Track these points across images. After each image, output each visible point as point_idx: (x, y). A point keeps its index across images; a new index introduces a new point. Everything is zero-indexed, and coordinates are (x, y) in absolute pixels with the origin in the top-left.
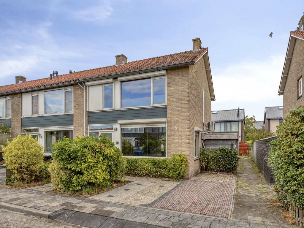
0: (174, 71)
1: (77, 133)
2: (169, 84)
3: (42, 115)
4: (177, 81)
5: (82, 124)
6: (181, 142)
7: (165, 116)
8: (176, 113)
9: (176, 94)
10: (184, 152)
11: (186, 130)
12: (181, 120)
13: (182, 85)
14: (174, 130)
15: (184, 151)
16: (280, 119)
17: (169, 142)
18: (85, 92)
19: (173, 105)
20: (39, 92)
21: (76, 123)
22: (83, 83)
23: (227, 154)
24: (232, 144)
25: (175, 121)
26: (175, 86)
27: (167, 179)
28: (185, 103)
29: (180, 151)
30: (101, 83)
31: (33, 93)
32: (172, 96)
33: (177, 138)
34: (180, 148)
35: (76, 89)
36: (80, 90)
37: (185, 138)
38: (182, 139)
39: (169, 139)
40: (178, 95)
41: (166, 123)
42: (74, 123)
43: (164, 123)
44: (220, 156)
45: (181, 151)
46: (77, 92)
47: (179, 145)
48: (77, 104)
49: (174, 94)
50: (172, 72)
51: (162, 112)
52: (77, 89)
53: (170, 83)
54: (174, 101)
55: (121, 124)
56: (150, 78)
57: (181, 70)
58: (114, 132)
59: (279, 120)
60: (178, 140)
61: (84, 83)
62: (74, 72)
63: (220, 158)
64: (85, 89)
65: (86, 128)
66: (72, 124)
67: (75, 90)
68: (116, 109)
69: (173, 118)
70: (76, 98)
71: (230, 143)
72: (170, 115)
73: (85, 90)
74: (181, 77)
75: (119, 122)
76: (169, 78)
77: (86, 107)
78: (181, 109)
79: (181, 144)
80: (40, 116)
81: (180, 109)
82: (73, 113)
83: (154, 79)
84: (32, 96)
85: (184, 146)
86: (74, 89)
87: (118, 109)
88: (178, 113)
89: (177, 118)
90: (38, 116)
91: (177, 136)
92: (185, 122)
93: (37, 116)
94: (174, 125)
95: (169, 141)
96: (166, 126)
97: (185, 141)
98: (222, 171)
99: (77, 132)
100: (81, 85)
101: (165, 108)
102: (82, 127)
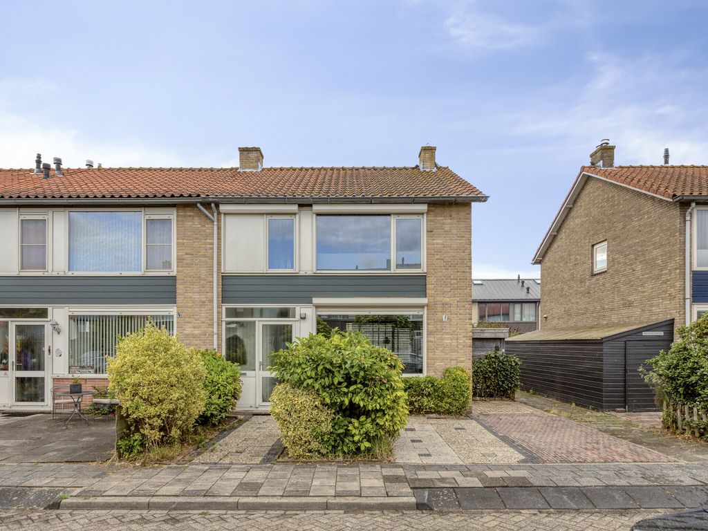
0: (442, 209)
1: (190, 323)
2: (432, 232)
3: (61, 274)
4: (447, 228)
5: (204, 302)
6: (456, 344)
7: (423, 293)
8: (445, 290)
9: (446, 252)
10: (464, 364)
11: (466, 321)
12: (456, 303)
13: (458, 237)
14: (441, 321)
15: (463, 362)
16: (479, 302)
17: (431, 344)
18: (215, 228)
19: (441, 274)
20: (50, 211)
21: (185, 298)
22: (213, 205)
23: (503, 364)
24: (498, 347)
25: (444, 304)
26: (444, 237)
27: (434, 415)
28: (464, 272)
29: (453, 361)
30: (262, 212)
31: (22, 210)
32: (438, 257)
33: (447, 336)
34: (454, 355)
35: (184, 216)
36: (197, 220)
37: (464, 337)
38: (457, 339)
39: (432, 339)
40: (449, 255)
41: (426, 308)
42: (179, 299)
43: (422, 307)
44: (489, 369)
45: (455, 361)
46: (190, 223)
47: (452, 351)
48: (186, 254)
49: (441, 252)
50: (438, 210)
51: (417, 285)
52: (190, 218)
53: (434, 231)
54: (441, 267)
55: (317, 307)
56: (389, 215)
57: (455, 208)
58: (298, 324)
59: (477, 304)
60: (450, 341)
61: (217, 206)
62: (100, 165)
63: (490, 372)
64: (215, 219)
65: (218, 313)
66: (173, 300)
67: (180, 219)
68: (302, 273)
69: (438, 299)
70: (186, 238)
71: (493, 345)
72: (433, 292)
73: (215, 223)
74: (455, 221)
75: (316, 301)
76: (432, 221)
77: (219, 263)
78: (455, 281)
79: (456, 348)
80: (55, 274)
81: (453, 281)
82: (174, 274)
83: (396, 217)
84: (22, 220)
85: (462, 351)
86: (178, 216)
87: (310, 273)
88: (449, 289)
89: (448, 299)
90: (46, 274)
91: (447, 333)
92: (464, 306)
93: (40, 274)
94: (441, 312)
95: (432, 342)
96: (425, 312)
97: (464, 342)
98: (491, 395)
99: (187, 320)
100: (206, 208)
101: (423, 277)
102: (203, 309)
